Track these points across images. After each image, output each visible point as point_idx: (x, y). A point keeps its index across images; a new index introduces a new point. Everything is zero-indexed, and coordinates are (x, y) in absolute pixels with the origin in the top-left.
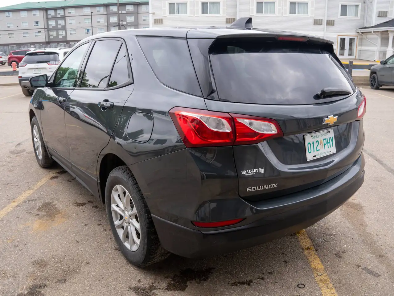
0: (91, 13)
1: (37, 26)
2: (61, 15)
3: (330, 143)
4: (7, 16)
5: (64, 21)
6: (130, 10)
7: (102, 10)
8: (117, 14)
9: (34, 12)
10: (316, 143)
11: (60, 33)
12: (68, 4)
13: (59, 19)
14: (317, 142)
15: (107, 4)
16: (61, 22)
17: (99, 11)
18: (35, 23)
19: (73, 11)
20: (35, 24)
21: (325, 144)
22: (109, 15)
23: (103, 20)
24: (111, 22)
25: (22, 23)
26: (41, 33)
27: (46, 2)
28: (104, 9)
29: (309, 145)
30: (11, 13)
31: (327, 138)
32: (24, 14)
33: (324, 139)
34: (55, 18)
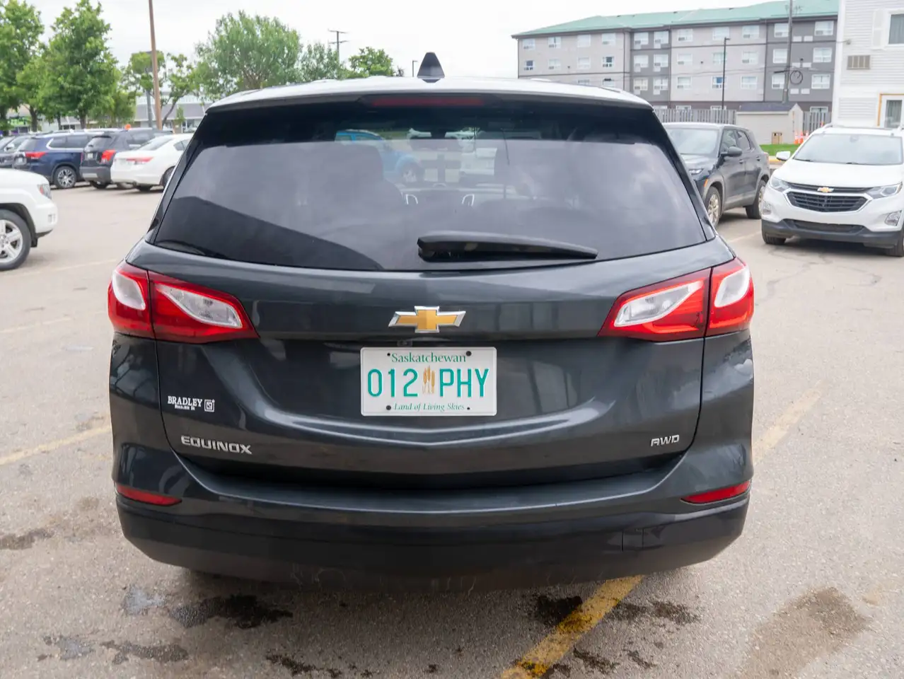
0: (726, 39)
1: (609, 67)
2: (662, 45)
3: (469, 383)
4: (550, 46)
5: (667, 56)
6: (826, 34)
7: (756, 33)
8: (786, 43)
9: (605, 37)
10: (405, 374)
11: (657, 83)
12: (680, 20)
13: (656, 53)
14: (410, 375)
15: (768, 20)
16: (661, 60)
17: (749, 36)
18: (605, 60)
19: (689, 36)
20: (606, 63)
21: (442, 384)
22: (770, 45)
23: (755, 58)
24: (774, 62)
25: (579, 59)
26: (611, 82)
27: (634, 16)
28: (760, 32)
29: (375, 376)
30: (558, 39)
31: (459, 371)
32: (584, 41)
33: (442, 371)
34: (648, 50)
